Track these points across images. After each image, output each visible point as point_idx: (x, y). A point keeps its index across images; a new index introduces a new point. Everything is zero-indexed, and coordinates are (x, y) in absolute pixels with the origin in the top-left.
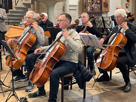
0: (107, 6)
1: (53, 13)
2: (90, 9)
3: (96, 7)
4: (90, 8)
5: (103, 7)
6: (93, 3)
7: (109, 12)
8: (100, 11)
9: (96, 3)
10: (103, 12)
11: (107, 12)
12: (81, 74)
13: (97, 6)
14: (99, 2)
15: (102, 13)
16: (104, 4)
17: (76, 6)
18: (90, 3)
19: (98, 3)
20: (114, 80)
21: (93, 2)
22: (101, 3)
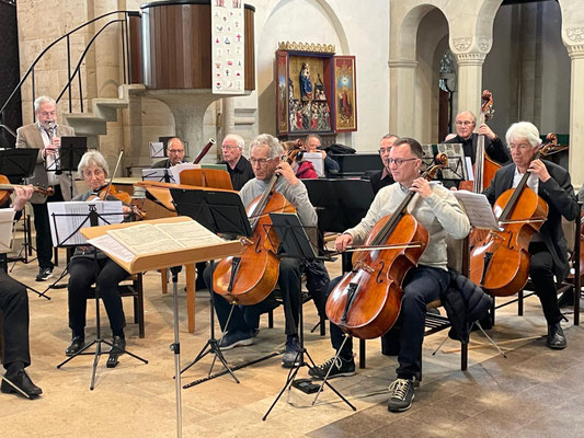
0: (351, 111)
1: (200, 136)
2: (298, 123)
3: (315, 116)
4: (299, 117)
5: (338, 115)
6: (304, 103)
7: (356, 130)
8: (328, 129)
9: (313, 102)
10: (340, 131)
11: (348, 133)
12: (460, 301)
13: (318, 113)
14: (323, 98)
15: (335, 136)
16: (341, 106)
17: (252, 111)
18: (295, 101)
19: (320, 101)
20: (502, 326)
21: (305, 98)
22: (330, 101)
